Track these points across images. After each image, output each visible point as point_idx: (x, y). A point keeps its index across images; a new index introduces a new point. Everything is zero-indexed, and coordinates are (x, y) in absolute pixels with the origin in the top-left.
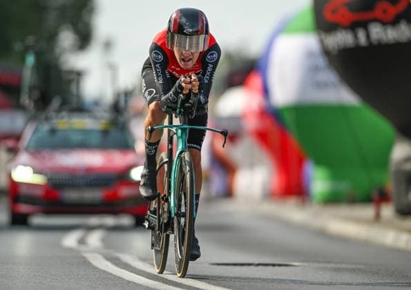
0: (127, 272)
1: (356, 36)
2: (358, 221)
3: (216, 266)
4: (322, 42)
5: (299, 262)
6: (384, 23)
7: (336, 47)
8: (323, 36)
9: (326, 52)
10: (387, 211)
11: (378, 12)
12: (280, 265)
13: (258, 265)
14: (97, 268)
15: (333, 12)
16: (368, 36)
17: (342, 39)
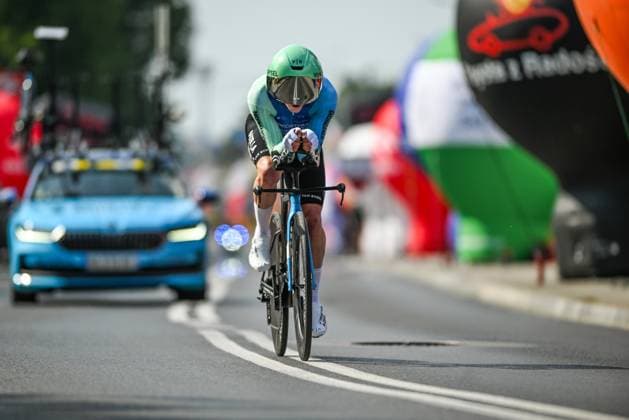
0: (257, 355)
1: (507, 69)
2: (519, 285)
3: (361, 347)
4: (467, 76)
5: (457, 339)
6: (540, 53)
7: (484, 83)
8: (468, 68)
9: (473, 87)
10: (552, 272)
11: (532, 41)
12: (428, 344)
13: (410, 344)
14: (220, 350)
15: (479, 41)
16: (521, 69)
17: (492, 72)
